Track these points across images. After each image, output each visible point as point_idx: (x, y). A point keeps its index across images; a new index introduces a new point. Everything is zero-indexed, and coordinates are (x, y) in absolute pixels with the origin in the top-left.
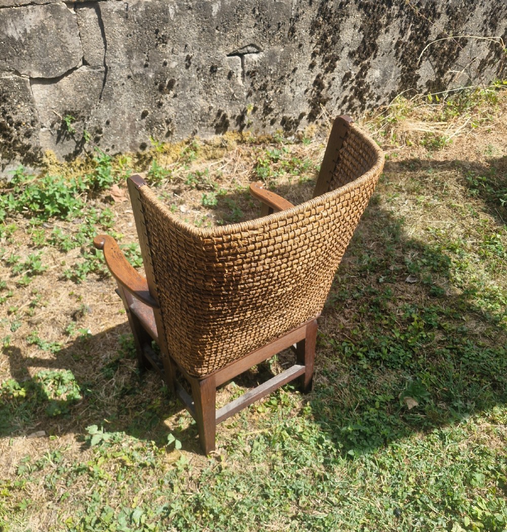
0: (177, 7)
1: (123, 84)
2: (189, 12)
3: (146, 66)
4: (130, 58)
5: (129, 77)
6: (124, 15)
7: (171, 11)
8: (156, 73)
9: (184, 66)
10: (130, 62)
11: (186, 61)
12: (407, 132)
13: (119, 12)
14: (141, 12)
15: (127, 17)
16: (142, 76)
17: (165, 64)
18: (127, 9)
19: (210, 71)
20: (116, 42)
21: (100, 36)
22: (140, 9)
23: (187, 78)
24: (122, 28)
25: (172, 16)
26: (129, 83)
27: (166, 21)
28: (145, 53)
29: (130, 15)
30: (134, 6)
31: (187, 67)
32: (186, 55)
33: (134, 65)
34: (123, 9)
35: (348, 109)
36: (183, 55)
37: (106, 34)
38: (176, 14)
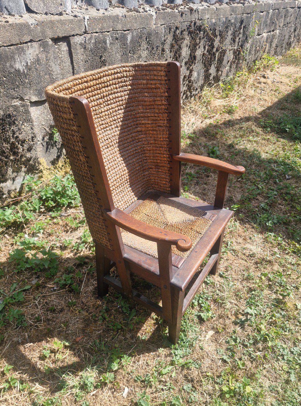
0: (111, 38)
2: (117, 41)
6: (84, 47)
7: (108, 42)
13: (81, 44)
14: (93, 43)
15: (85, 48)
18: (85, 42)
20: (79, 67)
21: (70, 64)
22: (92, 41)
24: (83, 56)
25: (108, 45)
27: (105, 49)
29: (87, 46)
30: (89, 39)
34: (83, 42)
35: (185, 99)
37: (74, 62)
38: (111, 43)
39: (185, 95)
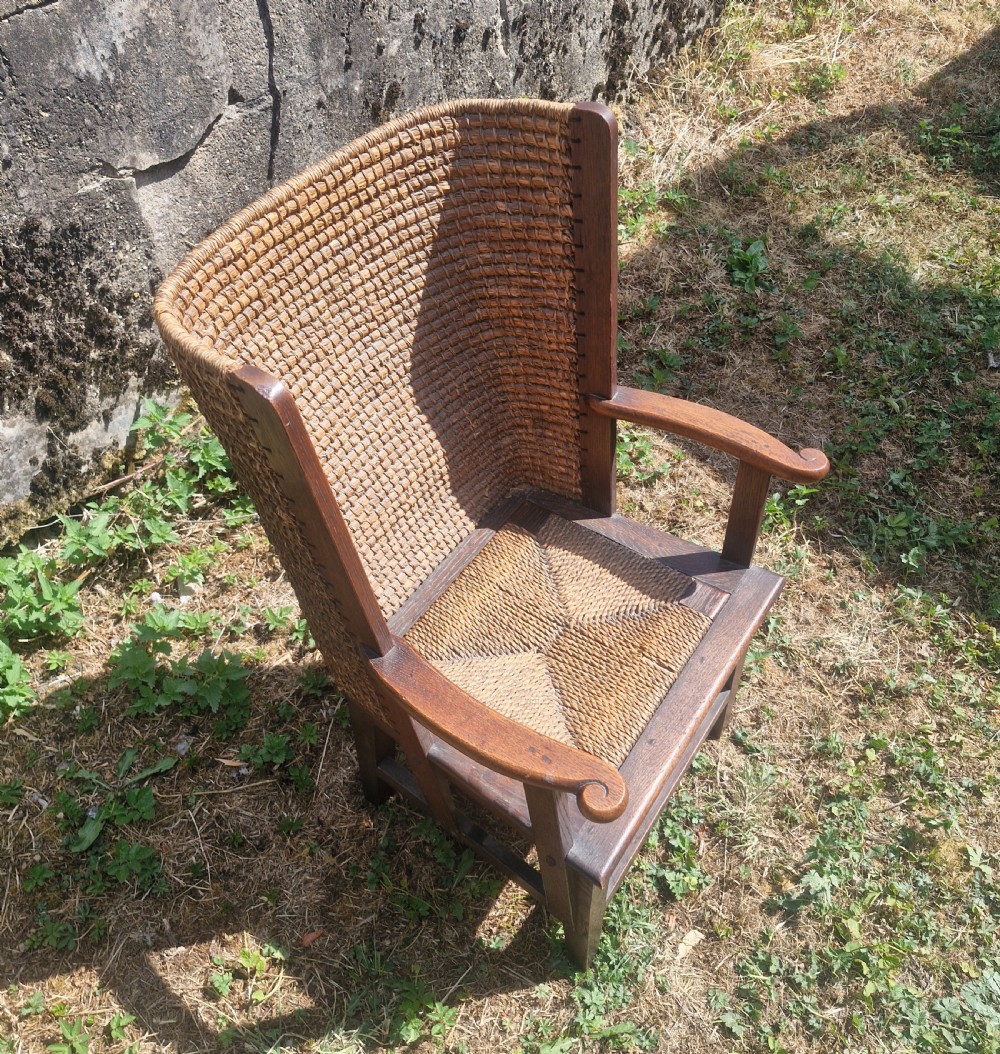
1: (310, 126)
3: (348, 66)
4: (317, 56)
5: (320, 105)
8: (365, 77)
9: (412, 43)
10: (318, 66)
11: (414, 30)
12: (766, 73)
16: (342, 94)
17: (380, 49)
19: (455, 41)
20: (288, 24)
21: (257, 19)
23: (418, 71)
26: (320, 119)
28: (343, 35)
31: (417, 43)
32: (413, 17)
33: (328, 73)
36: (408, 17)
37: (270, 8)
39: (659, 43)
